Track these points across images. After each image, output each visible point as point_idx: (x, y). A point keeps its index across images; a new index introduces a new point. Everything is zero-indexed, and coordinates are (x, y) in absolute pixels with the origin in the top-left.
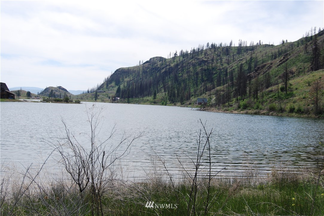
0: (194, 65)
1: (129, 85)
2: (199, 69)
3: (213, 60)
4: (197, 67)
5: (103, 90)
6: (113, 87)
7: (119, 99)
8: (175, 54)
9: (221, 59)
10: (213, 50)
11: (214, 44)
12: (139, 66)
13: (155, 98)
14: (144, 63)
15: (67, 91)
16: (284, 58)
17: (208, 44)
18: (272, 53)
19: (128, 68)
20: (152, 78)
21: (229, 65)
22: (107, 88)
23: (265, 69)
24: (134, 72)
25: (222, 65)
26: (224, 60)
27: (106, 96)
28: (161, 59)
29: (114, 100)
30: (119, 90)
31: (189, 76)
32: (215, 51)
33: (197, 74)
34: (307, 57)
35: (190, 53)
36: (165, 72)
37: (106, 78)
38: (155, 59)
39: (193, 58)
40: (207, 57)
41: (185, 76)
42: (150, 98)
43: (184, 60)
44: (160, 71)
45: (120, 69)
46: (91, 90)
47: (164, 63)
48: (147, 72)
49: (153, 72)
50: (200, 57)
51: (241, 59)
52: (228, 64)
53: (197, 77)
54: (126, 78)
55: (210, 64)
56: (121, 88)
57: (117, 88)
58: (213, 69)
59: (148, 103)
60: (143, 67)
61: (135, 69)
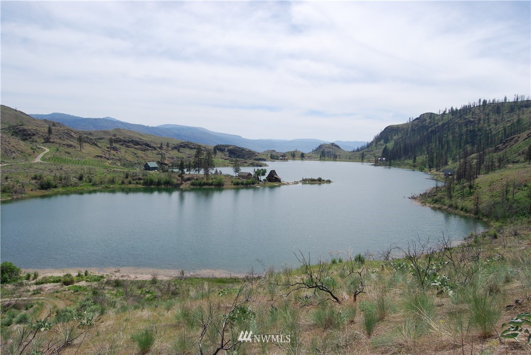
0: (460, 126)
1: (396, 144)
2: (464, 130)
3: (479, 120)
4: (463, 127)
5: (371, 148)
6: (382, 145)
7: (384, 159)
8: (445, 112)
9: (489, 119)
10: (483, 108)
11: (486, 99)
12: (408, 123)
13: (414, 161)
14: (414, 120)
15: (340, 148)
17: (480, 100)
19: (397, 125)
20: (418, 137)
21: (496, 125)
22: (376, 146)
23: (512, 143)
24: (403, 129)
25: (489, 126)
26: (492, 120)
27: (373, 155)
29: (377, 163)
30: (385, 150)
31: (453, 137)
33: (461, 135)
35: (460, 111)
36: (432, 131)
37: (376, 135)
38: (425, 116)
39: (460, 116)
40: (475, 117)
41: (450, 137)
42: (411, 162)
43: (453, 118)
44: (427, 130)
45: (389, 126)
46: (361, 148)
47: (432, 121)
48: (415, 130)
49: (421, 130)
50: (468, 116)
51: (509, 119)
53: (461, 139)
54: (395, 135)
55: (477, 125)
56: (387, 148)
57: (384, 146)
58: (480, 130)
59: (408, 166)
60: (412, 124)
61: (404, 127)
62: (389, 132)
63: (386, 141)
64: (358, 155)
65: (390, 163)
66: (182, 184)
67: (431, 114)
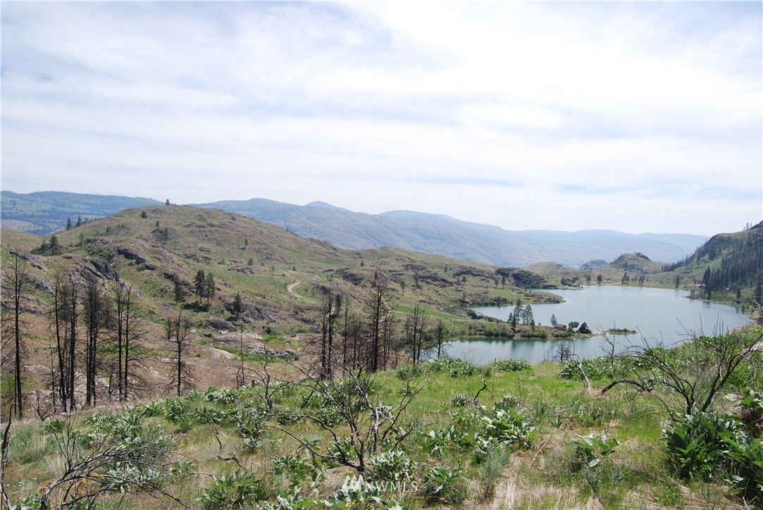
1: (724, 263)
6: (705, 262)
12: (745, 232)
13: (739, 296)
14: (752, 228)
19: (729, 234)
24: (736, 241)
27: (693, 278)
30: (708, 272)
42: (734, 295)
45: (717, 235)
48: (751, 244)
54: (724, 249)
56: (711, 268)
57: (707, 265)
59: (730, 302)
60: (749, 234)
61: (737, 237)
62: (715, 245)
63: (712, 257)
65: (709, 294)
66: (514, 336)
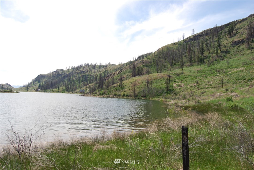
0: (78, 73)
1: (45, 83)
2: (81, 75)
3: (87, 71)
4: (80, 74)
5: (31, 85)
6: (37, 84)
7: (40, 90)
8: (69, 68)
9: (91, 71)
10: (87, 66)
11: (88, 63)
12: (50, 73)
13: (58, 90)
14: (53, 72)
15: (11, 86)
16: (120, 71)
17: (85, 63)
18: (115, 68)
19: (45, 74)
20: (57, 79)
22: (33, 84)
23: (112, 76)
24: (48, 76)
25: (92, 73)
26: (93, 71)
27: (33, 88)
28: (62, 70)
29: (37, 91)
30: (40, 86)
31: (76, 79)
32: (88, 67)
33: (80, 78)
34: (130, 70)
35: (77, 68)
36: (64, 76)
37: (33, 79)
38: (58, 70)
39: (78, 70)
40: (85, 69)
41: (74, 78)
42: (56, 90)
43: (74, 71)
44: (61, 76)
45: (40, 75)
46: (25, 86)
47: (63, 72)
48: (54, 76)
49: (58, 76)
50: (81, 69)
51: (101, 71)
52: (95, 73)
53: (80, 79)
54: (44, 79)
55: (86, 73)
56: (41, 84)
57: (39, 84)
58: (88, 75)
59: (55, 92)
61: (48, 75)
62: (40, 78)
63: (39, 82)
64: (24, 89)
67: (62, 69)
